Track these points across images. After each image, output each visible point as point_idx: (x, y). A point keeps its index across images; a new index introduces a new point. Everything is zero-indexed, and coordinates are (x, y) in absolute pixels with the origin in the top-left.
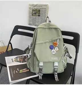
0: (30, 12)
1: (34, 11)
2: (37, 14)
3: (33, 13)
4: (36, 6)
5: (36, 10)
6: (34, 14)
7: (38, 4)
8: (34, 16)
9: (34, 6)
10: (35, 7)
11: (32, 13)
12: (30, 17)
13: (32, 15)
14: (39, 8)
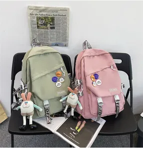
0: (32, 21)
1: (42, 20)
2: (49, 26)
3: (40, 23)
4: (44, 10)
5: (45, 18)
6: (41, 25)
7: (48, 8)
8: (43, 28)
9: (41, 11)
10: (44, 13)
11: (38, 24)
12: (33, 31)
13: (38, 27)
14: (51, 15)
